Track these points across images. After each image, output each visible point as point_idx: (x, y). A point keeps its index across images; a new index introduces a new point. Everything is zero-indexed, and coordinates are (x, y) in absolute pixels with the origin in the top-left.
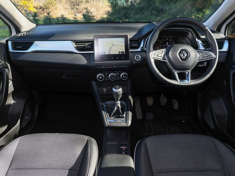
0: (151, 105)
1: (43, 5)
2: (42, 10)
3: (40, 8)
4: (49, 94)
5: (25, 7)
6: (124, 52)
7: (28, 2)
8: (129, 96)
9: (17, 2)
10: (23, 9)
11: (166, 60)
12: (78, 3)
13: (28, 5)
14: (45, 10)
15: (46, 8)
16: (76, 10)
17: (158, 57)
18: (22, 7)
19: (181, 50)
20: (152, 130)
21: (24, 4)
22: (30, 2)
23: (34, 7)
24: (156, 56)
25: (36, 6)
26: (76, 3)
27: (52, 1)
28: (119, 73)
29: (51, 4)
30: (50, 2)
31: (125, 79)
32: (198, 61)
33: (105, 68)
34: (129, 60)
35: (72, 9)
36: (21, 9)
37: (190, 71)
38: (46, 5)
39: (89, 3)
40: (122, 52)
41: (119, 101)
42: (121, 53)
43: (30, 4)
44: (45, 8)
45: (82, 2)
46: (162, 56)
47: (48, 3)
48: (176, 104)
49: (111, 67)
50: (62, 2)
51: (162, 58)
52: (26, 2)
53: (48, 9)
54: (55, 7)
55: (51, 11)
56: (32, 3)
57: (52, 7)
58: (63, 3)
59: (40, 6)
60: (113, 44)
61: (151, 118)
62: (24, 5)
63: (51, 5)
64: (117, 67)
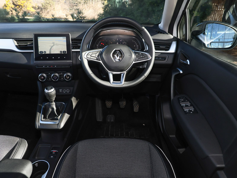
0: (110, 107)
1: (41, 5)
2: (41, 10)
3: (38, 9)
4: (9, 94)
5: (23, 7)
6: (65, 51)
7: (26, 2)
8: (72, 97)
9: (16, 2)
10: (21, 8)
11: (100, 61)
12: (77, 4)
13: (26, 5)
14: (44, 10)
15: (45, 9)
16: (75, 11)
17: (92, 57)
18: (21, 7)
19: (116, 51)
20: (109, 133)
21: (22, 3)
22: (28, 2)
23: (33, 7)
24: (89, 56)
25: (34, 6)
26: (75, 4)
27: (50, 2)
28: (63, 73)
29: (49, 4)
30: (48, 2)
31: (67, 79)
32: (134, 62)
33: (49, 67)
34: (71, 60)
35: (71, 9)
36: (20, 8)
37: (125, 73)
38: (44, 5)
39: (88, 5)
40: (63, 51)
41: (54, 102)
42: (62, 53)
43: (28, 4)
44: (43, 8)
45: (80, 3)
46: (96, 57)
47: (46, 3)
48: (137, 107)
49: (52, 67)
50: (60, 2)
51: (96, 59)
52: (24, 1)
53: (46, 9)
54: (53, 8)
55: (49, 12)
56: (30, 3)
57: (50, 7)
58: (61, 4)
59: (38, 6)
60: (53, 43)
61: (112, 121)
62: (22, 5)
63: (49, 6)
64: (58, 67)
